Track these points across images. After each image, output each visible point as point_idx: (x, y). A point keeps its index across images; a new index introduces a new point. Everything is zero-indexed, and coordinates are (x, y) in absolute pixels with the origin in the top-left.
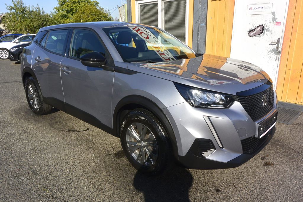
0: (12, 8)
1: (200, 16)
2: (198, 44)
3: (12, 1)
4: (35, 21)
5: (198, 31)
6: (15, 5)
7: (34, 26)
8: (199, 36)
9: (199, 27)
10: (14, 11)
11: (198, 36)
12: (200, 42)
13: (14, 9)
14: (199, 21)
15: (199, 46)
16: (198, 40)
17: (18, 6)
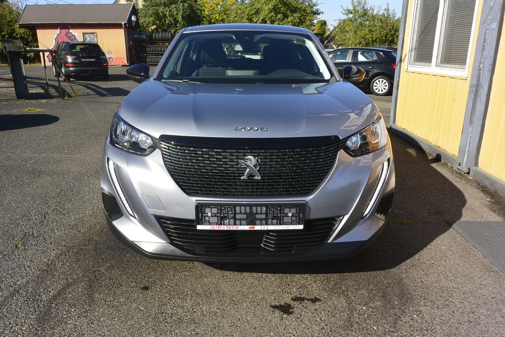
0: (350, 12)
1: (492, 7)
2: (480, 70)
3: (351, 1)
4: (376, 30)
5: (485, 42)
6: (355, 7)
7: (372, 38)
8: (484, 53)
9: (487, 32)
10: (351, 16)
11: (483, 51)
12: (484, 65)
13: (352, 13)
14: (489, 18)
15: (481, 75)
16: (482, 60)
17: (358, 8)
